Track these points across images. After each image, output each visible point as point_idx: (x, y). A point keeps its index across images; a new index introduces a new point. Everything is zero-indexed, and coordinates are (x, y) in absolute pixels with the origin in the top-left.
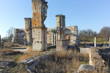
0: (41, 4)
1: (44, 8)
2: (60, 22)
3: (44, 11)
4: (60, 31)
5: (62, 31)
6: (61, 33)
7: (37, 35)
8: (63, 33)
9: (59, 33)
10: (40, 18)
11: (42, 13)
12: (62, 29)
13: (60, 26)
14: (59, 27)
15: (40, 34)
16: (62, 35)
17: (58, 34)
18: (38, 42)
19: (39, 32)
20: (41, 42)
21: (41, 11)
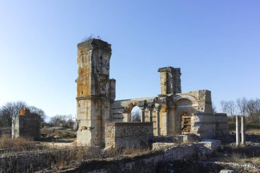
0: (91, 51)
1: (101, 58)
2: (167, 83)
3: (101, 63)
4: (167, 105)
5: (171, 103)
6: (168, 110)
7: (84, 113)
8: (175, 108)
9: (163, 109)
10: (90, 78)
11: (93, 67)
12: (172, 100)
13: (167, 93)
14: (164, 96)
15: (89, 111)
16: (173, 113)
17: (159, 111)
18: (86, 128)
19: (87, 108)
21: (93, 64)
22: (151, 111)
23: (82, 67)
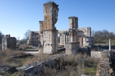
0: (51, 8)
1: (55, 11)
2: (73, 24)
3: (55, 14)
4: (73, 33)
5: (74, 32)
6: (73, 35)
7: (47, 37)
8: (76, 35)
9: (71, 35)
10: (51, 21)
12: (75, 31)
13: (73, 28)
14: (71, 29)
15: (51, 37)
16: (75, 37)
18: (49, 45)
19: (50, 35)
20: (52, 45)
21: (52, 14)
22: (68, 36)
23: (46, 15)
